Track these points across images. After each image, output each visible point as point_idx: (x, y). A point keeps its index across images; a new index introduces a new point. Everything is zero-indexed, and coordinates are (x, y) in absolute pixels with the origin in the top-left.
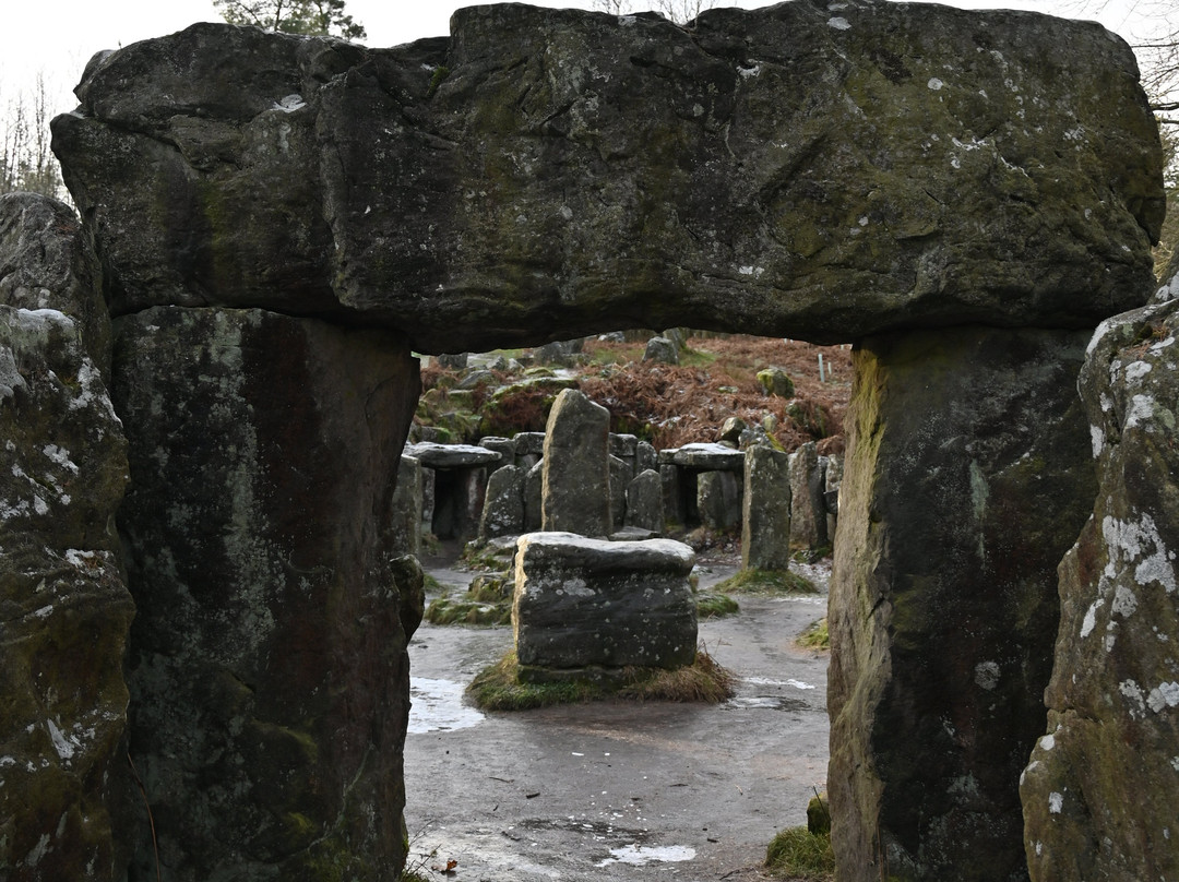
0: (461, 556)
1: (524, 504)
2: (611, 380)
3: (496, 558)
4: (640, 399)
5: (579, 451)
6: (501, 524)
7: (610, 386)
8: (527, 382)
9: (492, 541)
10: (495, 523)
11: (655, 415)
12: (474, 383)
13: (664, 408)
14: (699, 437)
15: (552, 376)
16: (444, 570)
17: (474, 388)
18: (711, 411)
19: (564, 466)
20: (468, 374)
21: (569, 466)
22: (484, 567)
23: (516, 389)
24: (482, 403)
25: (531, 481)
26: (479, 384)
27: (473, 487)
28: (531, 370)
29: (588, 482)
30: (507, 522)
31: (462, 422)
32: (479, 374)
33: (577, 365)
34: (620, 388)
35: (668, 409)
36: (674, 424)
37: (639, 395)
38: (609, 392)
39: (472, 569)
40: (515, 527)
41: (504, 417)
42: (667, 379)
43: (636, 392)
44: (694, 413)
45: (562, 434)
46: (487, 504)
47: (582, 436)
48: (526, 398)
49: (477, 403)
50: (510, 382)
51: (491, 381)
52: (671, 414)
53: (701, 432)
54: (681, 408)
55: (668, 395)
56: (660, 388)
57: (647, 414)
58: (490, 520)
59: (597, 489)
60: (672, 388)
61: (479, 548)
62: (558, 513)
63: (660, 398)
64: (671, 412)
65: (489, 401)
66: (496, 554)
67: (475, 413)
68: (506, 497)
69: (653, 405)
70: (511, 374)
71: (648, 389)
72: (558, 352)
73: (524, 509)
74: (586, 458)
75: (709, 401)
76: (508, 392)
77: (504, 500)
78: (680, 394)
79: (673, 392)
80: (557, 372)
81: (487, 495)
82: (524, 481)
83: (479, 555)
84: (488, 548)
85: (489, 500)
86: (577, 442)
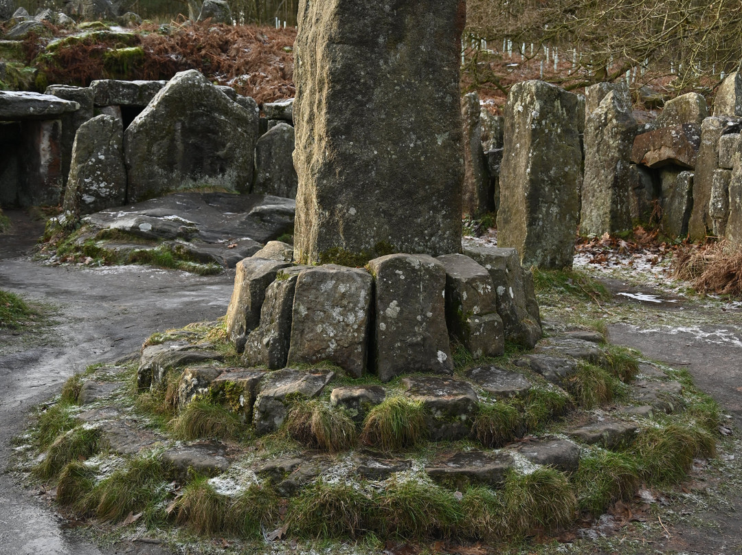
0: (42, 238)
1: (127, 168)
2: (172, 37)
3: (100, 244)
4: (204, 57)
5: (399, 55)
6: (96, 194)
7: (173, 42)
8: (84, 35)
9: (87, 218)
10: (87, 192)
11: (222, 73)
12: (24, 34)
13: (230, 66)
14: (279, 94)
15: (108, 30)
16: (20, 261)
17: (25, 38)
18: (282, 69)
19: (366, 91)
20: (16, 24)
21: (377, 91)
22: (83, 257)
23: (72, 41)
24: (35, 55)
25: (135, 136)
26: (29, 35)
27: (45, 144)
28: (85, 24)
29: (424, 129)
30: (104, 192)
31: (14, 74)
32: (29, 24)
33: (130, 23)
34: (183, 44)
35: (235, 67)
36: (245, 82)
37: (203, 52)
38: (173, 48)
39: (64, 261)
40: (116, 198)
41: (61, 70)
42: (229, 37)
43: (200, 49)
44: (264, 71)
45: (361, 15)
46: (74, 168)
47: (408, 20)
48: (85, 51)
49: (29, 55)
50: (64, 35)
51: (43, 32)
52: (239, 72)
53: (280, 89)
54: (248, 66)
55: (233, 53)
56: (224, 46)
57: (214, 72)
58: (82, 189)
59: (445, 146)
60: (236, 46)
61: (70, 228)
62: (354, 202)
63: (224, 57)
64: (238, 70)
65: (43, 52)
66: (99, 238)
67: (27, 65)
68: (102, 157)
69: (219, 63)
70: (62, 28)
71: (212, 46)
72: (110, 9)
73: (127, 173)
74: (417, 73)
75: (278, 59)
76: (64, 44)
77: (99, 161)
78: (245, 52)
79: (238, 50)
80: (113, 28)
81: (74, 155)
82: (124, 137)
83: (72, 238)
84: (84, 229)
85: (78, 161)
86: (398, 35)
